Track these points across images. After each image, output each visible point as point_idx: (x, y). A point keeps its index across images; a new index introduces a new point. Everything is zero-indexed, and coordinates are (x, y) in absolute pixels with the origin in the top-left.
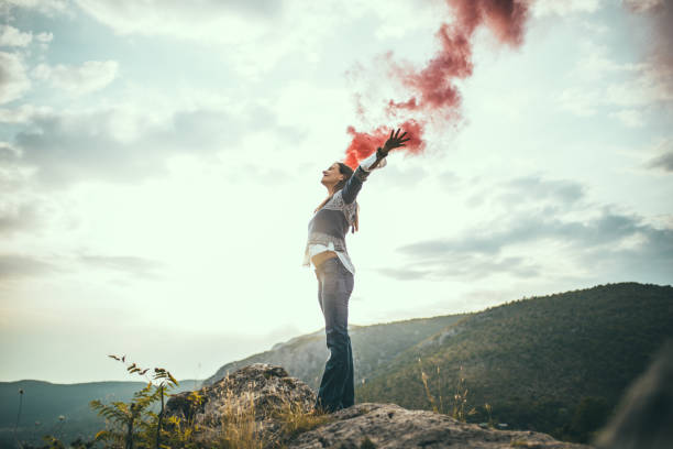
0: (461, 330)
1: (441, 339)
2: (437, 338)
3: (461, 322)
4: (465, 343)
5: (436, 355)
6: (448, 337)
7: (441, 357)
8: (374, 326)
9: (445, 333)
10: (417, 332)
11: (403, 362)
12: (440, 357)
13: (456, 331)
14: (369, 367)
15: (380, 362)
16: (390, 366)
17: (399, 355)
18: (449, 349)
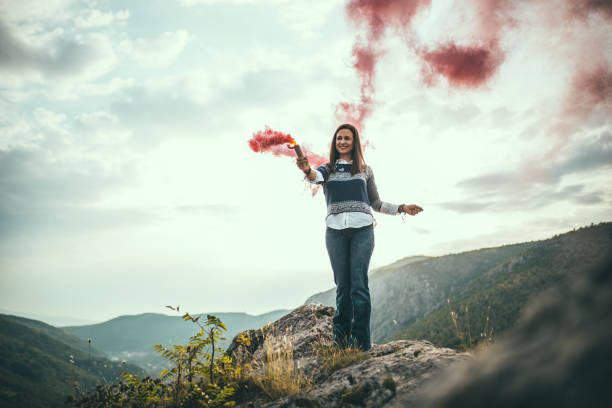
0: (529, 257)
1: (510, 266)
2: (506, 265)
3: (529, 250)
4: (533, 269)
5: (506, 282)
6: (517, 264)
7: (511, 283)
8: (446, 257)
9: (514, 261)
10: (487, 261)
11: (475, 289)
12: (509, 283)
13: (525, 258)
14: (443, 294)
15: (452, 289)
16: (461, 293)
17: (471, 282)
18: (518, 275)
